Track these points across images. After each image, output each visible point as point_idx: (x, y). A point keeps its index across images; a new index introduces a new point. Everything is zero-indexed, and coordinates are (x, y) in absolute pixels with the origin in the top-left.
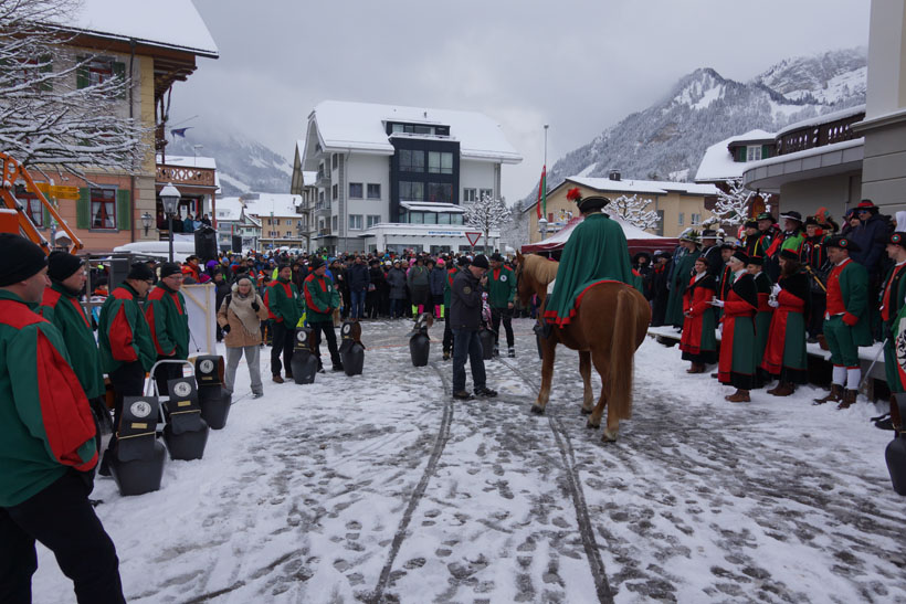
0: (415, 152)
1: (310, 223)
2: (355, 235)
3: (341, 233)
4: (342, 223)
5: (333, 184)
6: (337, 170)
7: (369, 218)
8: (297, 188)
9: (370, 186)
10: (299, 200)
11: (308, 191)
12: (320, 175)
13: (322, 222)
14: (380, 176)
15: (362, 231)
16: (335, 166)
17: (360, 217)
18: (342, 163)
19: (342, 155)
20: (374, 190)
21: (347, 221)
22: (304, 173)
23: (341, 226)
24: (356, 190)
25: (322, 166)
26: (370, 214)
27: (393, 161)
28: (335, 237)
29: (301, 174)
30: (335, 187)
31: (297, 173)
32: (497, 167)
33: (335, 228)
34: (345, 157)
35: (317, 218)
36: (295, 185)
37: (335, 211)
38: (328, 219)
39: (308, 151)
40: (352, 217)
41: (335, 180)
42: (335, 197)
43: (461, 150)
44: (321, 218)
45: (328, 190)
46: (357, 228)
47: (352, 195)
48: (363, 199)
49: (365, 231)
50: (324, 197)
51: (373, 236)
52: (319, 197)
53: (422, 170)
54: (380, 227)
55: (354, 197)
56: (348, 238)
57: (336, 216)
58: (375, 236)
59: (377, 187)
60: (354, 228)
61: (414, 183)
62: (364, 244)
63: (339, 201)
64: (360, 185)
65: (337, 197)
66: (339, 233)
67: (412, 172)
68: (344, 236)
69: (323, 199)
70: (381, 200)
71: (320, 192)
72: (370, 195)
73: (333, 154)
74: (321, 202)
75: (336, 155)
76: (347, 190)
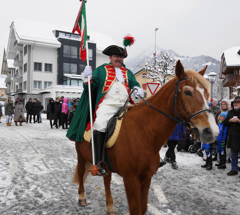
0: (72, 47)
1: (11, 88)
2: (37, 92)
3: (29, 90)
4: (29, 85)
5: (24, 63)
6: (27, 55)
7: (46, 83)
8: (5, 71)
9: (46, 65)
10: (6, 76)
11: (10, 72)
12: (16, 58)
14: (52, 59)
15: (41, 90)
16: (25, 52)
17: (40, 82)
18: (30, 51)
19: (30, 46)
20: (49, 67)
21: (32, 84)
22: (8, 60)
23: (29, 87)
24: (38, 66)
25: (18, 56)
26: (46, 80)
27: (60, 51)
28: (25, 94)
29: (6, 62)
30: (25, 65)
31: (4, 63)
33: (25, 89)
34: (32, 48)
35: (14, 83)
37: (25, 78)
38: (21, 84)
39: (10, 47)
40: (35, 82)
41: (25, 60)
42: (25, 70)
43: (97, 48)
44: (17, 84)
45: (21, 68)
46: (38, 88)
47: (35, 69)
48: (42, 72)
49: (43, 90)
50: (19, 72)
51: (49, 92)
52: (16, 73)
53: (76, 57)
54: (52, 88)
55: (37, 70)
56: (33, 94)
57: (26, 82)
58: (50, 92)
59: (50, 65)
60: (36, 88)
61: (71, 64)
62: (42, 97)
63: (28, 73)
64: (40, 64)
65: (26, 71)
66: (27, 91)
67: (70, 58)
68: (31, 93)
69: (18, 73)
70: (52, 73)
71: (16, 70)
72: (46, 70)
73: (24, 46)
74: (17, 73)
75: (26, 46)
76: (32, 66)
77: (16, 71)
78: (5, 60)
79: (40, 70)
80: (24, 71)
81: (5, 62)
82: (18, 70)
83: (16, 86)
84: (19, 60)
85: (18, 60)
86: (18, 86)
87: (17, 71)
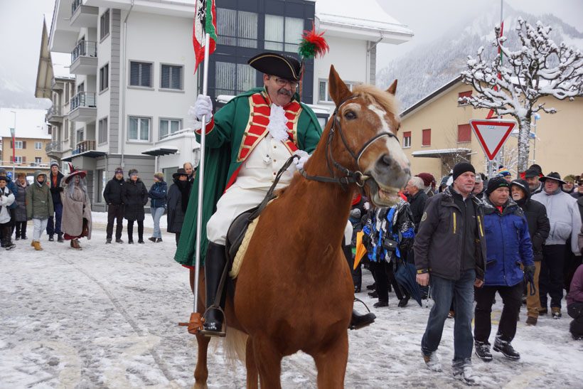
0: (242, 14)
1: (63, 139)
2: (138, 151)
3: (113, 147)
4: (115, 129)
5: (101, 64)
6: (109, 40)
7: (163, 122)
8: (45, 88)
9: (165, 68)
10: (48, 102)
11: (60, 92)
12: (79, 49)
13: (80, 133)
14: (183, 51)
15: (151, 144)
16: (105, 32)
17: (146, 120)
18: (117, 26)
19: (117, 12)
20: (172, 76)
21: (123, 126)
22: (53, 55)
23: (115, 136)
24: (141, 74)
25: (82, 43)
26: (165, 115)
28: (102, 155)
29: (49, 60)
30: (105, 69)
31: (44, 65)
32: (371, 47)
33: (103, 140)
34: (123, 18)
35: (73, 124)
36: (42, 83)
37: (103, 110)
38: (91, 127)
39: (59, 16)
40: (133, 120)
41: (104, 56)
42: (104, 85)
43: (317, 14)
44: (80, 125)
45: (92, 78)
46: (141, 139)
47: (133, 81)
48: (153, 90)
49: (156, 144)
50: (85, 89)
51: (173, 151)
52: (76, 93)
53: (254, 45)
54: (184, 137)
55: (138, 84)
56: (126, 157)
57: (106, 119)
58: (176, 151)
59: (178, 70)
60: (136, 138)
61: (239, 65)
62: (154, 166)
63: (112, 93)
64: (147, 66)
65: (107, 86)
66: (110, 148)
67: (237, 48)
68: (119, 153)
69: (83, 93)
70: (184, 92)
71: (78, 83)
72: (164, 84)
73: (102, 12)
74: (79, 95)
75: (107, 13)
76: (125, 73)
77: (76, 88)
78: (45, 55)
79: (147, 83)
80: (102, 88)
81: (45, 60)
82: (83, 84)
83: (78, 131)
84: (87, 56)
85: (84, 54)
86: (82, 133)
87: (79, 87)
